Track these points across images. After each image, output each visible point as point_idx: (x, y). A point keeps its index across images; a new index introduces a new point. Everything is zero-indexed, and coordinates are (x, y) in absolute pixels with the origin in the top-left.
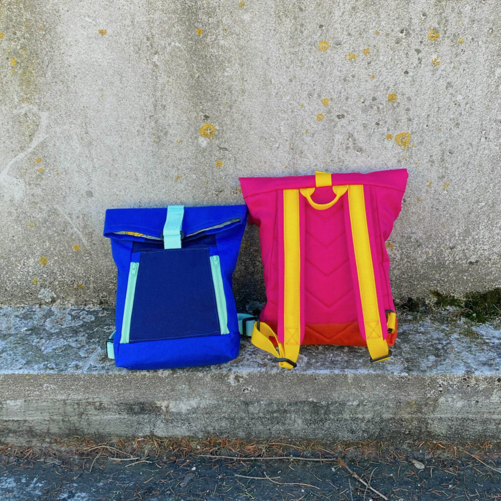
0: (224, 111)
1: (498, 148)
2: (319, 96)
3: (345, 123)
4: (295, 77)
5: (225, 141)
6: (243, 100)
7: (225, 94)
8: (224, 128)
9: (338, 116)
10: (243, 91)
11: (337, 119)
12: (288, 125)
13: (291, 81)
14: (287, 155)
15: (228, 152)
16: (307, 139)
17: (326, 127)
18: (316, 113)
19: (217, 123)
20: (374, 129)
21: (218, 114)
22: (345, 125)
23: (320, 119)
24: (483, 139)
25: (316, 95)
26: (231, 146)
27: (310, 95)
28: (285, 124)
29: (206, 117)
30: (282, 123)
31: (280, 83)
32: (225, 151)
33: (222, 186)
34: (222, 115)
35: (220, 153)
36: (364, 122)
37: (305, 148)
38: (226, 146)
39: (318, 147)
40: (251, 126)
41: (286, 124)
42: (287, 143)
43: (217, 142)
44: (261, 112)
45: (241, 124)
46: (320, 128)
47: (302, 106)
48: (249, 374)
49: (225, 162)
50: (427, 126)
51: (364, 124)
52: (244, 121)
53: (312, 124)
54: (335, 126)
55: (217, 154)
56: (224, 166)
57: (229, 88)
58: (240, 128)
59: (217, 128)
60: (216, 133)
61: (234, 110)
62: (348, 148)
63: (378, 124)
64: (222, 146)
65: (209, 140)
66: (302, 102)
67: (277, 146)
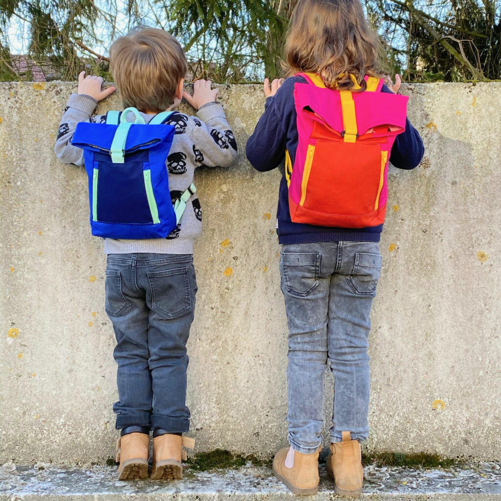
0: (25, 320)
2: (90, 310)
4: (74, 298)
5: (25, 340)
8: (25, 331)
11: (102, 326)
13: (71, 300)
14: (68, 350)
16: (82, 339)
17: (95, 330)
18: (88, 321)
19: (20, 328)
21: (21, 322)
22: (107, 330)
23: (90, 326)
24: (198, 340)
26: (29, 343)
27: (84, 309)
29: (13, 324)
31: (64, 302)
32: (25, 347)
33: (21, 372)
34: (24, 323)
35: (21, 349)
37: (81, 345)
39: (90, 344)
40: (44, 330)
41: (67, 329)
42: (68, 342)
43: (20, 341)
45: (37, 329)
46: (90, 332)
47: (79, 316)
49: (24, 355)
52: (39, 326)
53: (85, 329)
58: (35, 331)
59: (20, 331)
60: (19, 334)
61: (32, 319)
62: (109, 345)
64: (23, 344)
65: (14, 339)
66: (78, 314)
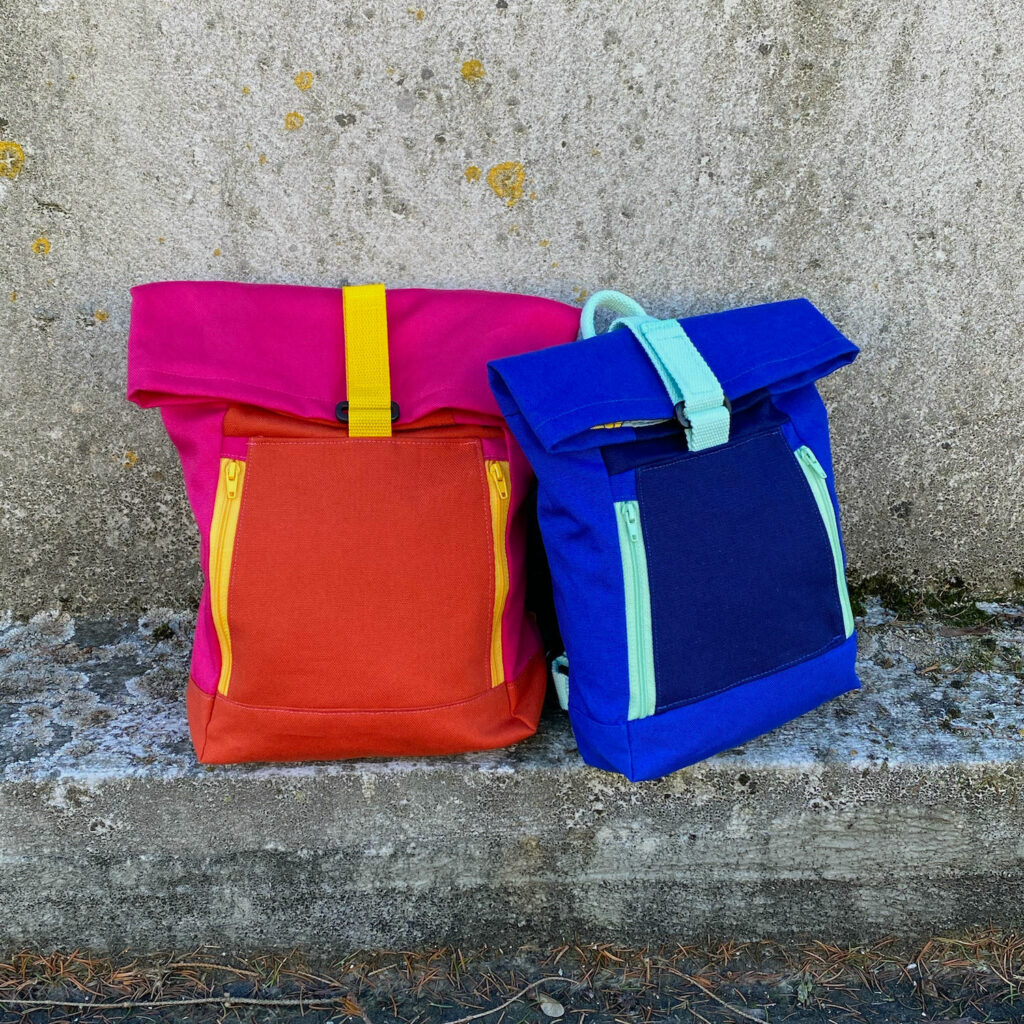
0: (44, 105)
1: (741, 200)
2: (287, 65)
3: (359, 138)
4: (220, 15)
5: (53, 185)
6: (93, 76)
7: (44, 62)
8: (49, 151)
9: (340, 119)
10: (91, 55)
11: (337, 127)
12: (212, 141)
13: (211, 25)
14: (216, 222)
15: (62, 214)
16: (266, 179)
17: (311, 146)
18: (282, 110)
19: (28, 139)
20: (433, 153)
21: (28, 114)
22: (358, 142)
23: (293, 126)
24: (704, 179)
25: (278, 63)
26: (69, 197)
27: (263, 62)
28: (204, 140)
30: (198, 137)
31: (184, 31)
32: (56, 213)
33: (54, 304)
34: (41, 117)
35: (41, 217)
36: (406, 135)
37: (262, 202)
38: (54, 197)
39: (296, 199)
40: (119, 145)
41: (207, 139)
42: (215, 190)
43: (33, 187)
44: (141, 108)
45: (91, 141)
46: (296, 151)
47: (246, 92)
48: (104, 785)
49: (57, 240)
50: (564, 144)
51: (406, 139)
52: (99, 131)
53: (274, 140)
54: (333, 144)
55: (35, 219)
56: (56, 251)
57: (54, 47)
58: (87, 150)
59: (30, 151)
60: (28, 164)
61: (69, 104)
62: (370, 203)
63: (440, 140)
64: (46, 199)
65: (10, 183)
66: (244, 81)
67: (189, 197)
